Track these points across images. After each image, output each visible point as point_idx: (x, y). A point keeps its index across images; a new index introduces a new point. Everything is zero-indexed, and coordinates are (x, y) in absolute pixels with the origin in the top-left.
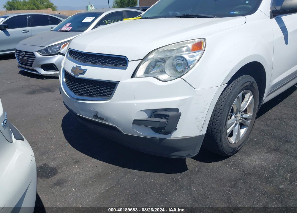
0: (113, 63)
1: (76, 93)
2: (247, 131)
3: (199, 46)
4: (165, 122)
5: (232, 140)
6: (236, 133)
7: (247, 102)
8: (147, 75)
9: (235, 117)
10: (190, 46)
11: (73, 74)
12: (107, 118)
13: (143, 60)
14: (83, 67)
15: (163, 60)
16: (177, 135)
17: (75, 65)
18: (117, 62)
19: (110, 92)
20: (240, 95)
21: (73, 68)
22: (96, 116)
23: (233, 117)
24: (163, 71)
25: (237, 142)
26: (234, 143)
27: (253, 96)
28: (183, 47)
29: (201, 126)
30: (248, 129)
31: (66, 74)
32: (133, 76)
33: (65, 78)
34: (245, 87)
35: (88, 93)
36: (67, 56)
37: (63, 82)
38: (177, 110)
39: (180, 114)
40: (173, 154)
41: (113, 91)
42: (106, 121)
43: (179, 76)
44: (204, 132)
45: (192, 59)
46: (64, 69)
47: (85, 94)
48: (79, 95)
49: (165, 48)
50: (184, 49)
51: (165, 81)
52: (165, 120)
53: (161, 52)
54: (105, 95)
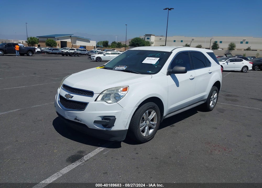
0: (87, 94)
1: (66, 107)
2: (154, 131)
3: (125, 89)
4: (109, 122)
5: (144, 134)
6: (146, 131)
7: (152, 115)
8: (102, 100)
9: (145, 122)
10: (122, 89)
11: (66, 98)
12: (82, 120)
13: (101, 94)
14: (71, 95)
15: (110, 94)
16: (114, 129)
17: (67, 93)
18: (89, 93)
19: (84, 107)
20: (147, 112)
21: (66, 94)
22: (76, 119)
23: (144, 122)
24: (109, 99)
25: (147, 136)
26: (145, 136)
27: (156, 113)
28: (119, 89)
29: (125, 125)
30: (154, 130)
31: (61, 97)
32: (95, 101)
33: (60, 99)
34: (150, 108)
35: (73, 107)
36: (62, 87)
37: (58, 101)
38: (115, 117)
39: (116, 118)
40: (111, 138)
41: (85, 107)
42: (80, 121)
43: (116, 101)
44: (127, 128)
45: (122, 95)
46: (59, 94)
47: (71, 107)
48: (68, 108)
49: (111, 89)
50: (120, 90)
51: (110, 103)
52: (109, 121)
53: (109, 91)
54: (81, 109)
